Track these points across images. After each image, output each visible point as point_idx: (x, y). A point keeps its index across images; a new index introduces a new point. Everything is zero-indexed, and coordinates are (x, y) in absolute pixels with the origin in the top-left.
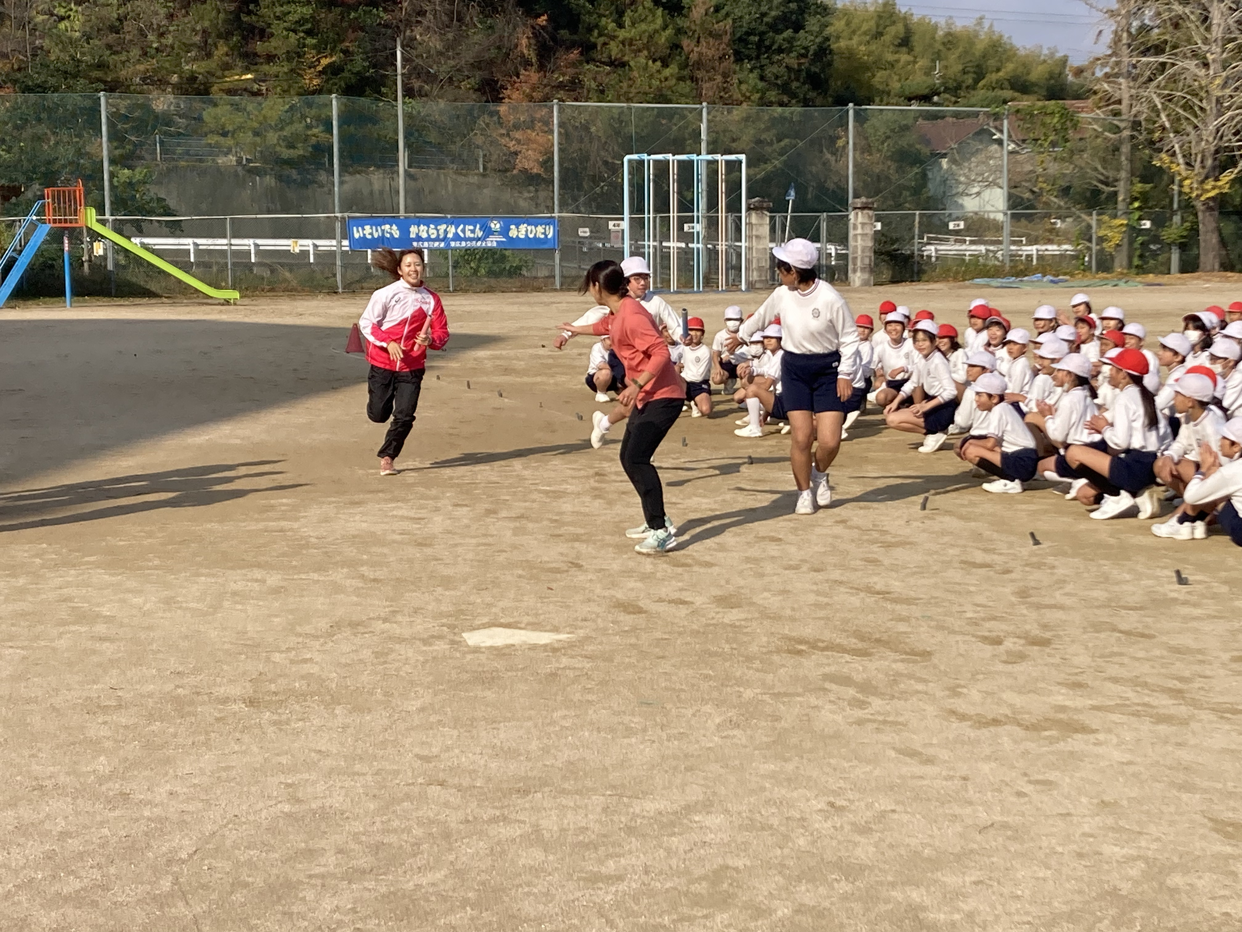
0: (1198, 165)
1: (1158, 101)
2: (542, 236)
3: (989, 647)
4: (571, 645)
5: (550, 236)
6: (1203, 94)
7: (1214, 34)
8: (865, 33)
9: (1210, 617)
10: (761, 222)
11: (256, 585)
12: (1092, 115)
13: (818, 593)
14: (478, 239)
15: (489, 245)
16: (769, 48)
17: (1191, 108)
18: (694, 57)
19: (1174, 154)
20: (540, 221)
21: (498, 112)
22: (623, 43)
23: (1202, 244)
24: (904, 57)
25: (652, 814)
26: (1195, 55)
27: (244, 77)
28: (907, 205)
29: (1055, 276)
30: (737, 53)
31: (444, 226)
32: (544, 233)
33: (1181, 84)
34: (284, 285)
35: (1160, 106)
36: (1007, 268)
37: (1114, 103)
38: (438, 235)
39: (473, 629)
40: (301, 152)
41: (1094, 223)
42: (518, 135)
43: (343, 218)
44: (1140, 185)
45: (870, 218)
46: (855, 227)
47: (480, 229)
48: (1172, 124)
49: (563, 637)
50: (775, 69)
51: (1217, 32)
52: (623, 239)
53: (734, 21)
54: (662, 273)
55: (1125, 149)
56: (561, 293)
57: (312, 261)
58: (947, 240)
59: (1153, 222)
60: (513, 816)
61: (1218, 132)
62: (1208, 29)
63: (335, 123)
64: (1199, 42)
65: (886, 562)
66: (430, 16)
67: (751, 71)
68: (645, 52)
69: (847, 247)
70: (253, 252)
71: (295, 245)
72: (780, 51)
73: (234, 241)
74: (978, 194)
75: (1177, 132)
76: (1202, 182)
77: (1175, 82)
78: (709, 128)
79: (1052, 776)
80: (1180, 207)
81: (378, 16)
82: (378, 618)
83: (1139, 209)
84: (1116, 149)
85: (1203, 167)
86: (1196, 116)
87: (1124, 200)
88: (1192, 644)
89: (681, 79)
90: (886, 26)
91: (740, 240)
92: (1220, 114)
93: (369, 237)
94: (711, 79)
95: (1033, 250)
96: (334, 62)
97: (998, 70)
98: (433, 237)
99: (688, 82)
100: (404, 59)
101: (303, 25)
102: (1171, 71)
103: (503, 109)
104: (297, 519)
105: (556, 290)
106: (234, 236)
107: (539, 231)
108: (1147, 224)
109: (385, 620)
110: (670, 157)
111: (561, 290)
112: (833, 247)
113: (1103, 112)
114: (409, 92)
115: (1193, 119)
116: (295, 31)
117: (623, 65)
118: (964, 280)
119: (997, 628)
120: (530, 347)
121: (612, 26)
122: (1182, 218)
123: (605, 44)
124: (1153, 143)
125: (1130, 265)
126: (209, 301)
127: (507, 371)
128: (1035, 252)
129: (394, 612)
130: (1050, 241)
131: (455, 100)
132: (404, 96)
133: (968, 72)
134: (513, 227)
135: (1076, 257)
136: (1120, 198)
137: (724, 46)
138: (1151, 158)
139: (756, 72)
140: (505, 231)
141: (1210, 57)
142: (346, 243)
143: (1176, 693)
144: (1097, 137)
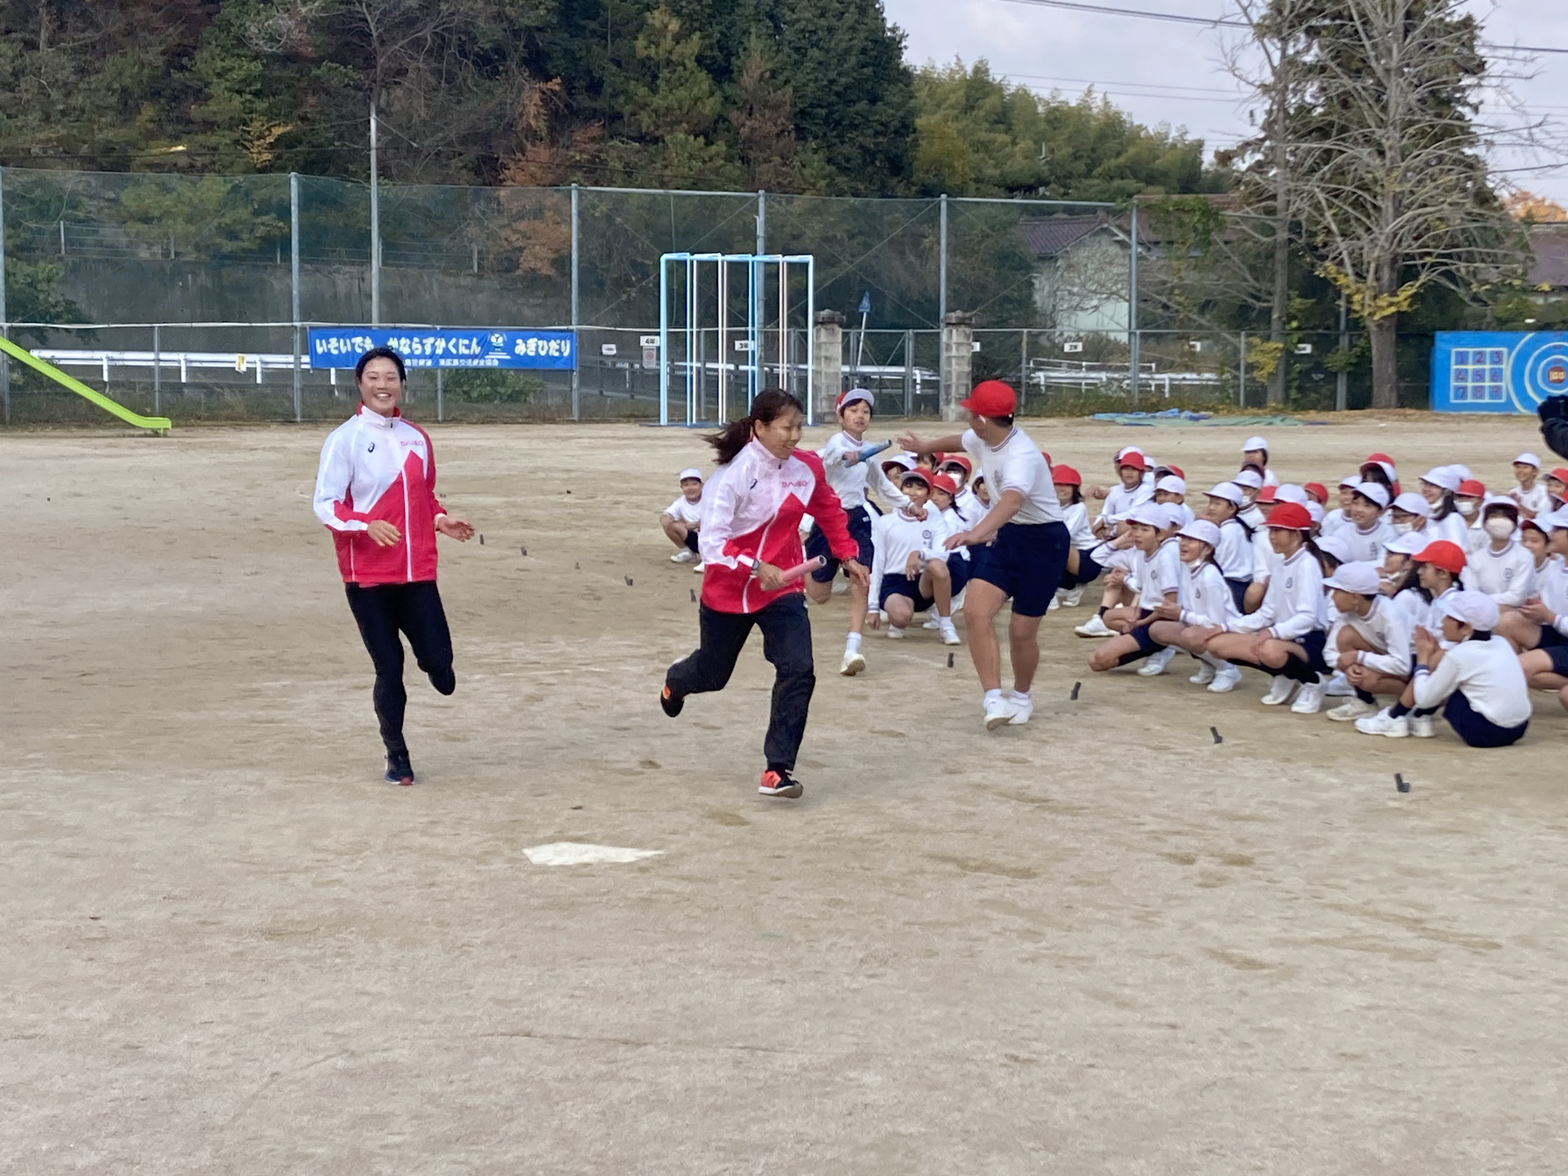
0: (1371, 277)
1: (1321, 197)
2: (557, 354)
3: (1179, 868)
4: (662, 863)
5: (566, 354)
6: (1378, 189)
7: (1392, 114)
8: (952, 107)
9: (1440, 831)
10: (831, 339)
11: (251, 789)
12: (1239, 213)
13: (959, 800)
14: (474, 357)
15: (489, 364)
16: (838, 123)
17: (1363, 206)
18: (744, 131)
19: (1341, 263)
20: (553, 334)
21: (497, 199)
22: (656, 111)
23: (1375, 374)
24: (1003, 138)
25: (795, 1070)
26: (1368, 140)
27: (173, 149)
28: (1013, 321)
29: (1194, 411)
30: (798, 129)
31: (431, 340)
32: (559, 350)
33: (1350, 176)
34: (225, 412)
35: (1324, 203)
36: (1136, 402)
37: (1268, 199)
38: (424, 351)
39: (535, 843)
40: (246, 244)
41: (1243, 346)
42: (522, 226)
43: (303, 329)
44: (1298, 300)
45: (967, 336)
46: (948, 348)
47: (478, 344)
48: (1338, 226)
49: (649, 853)
50: (846, 149)
51: (1396, 112)
52: (658, 359)
53: (795, 90)
54: (708, 402)
55: (1281, 255)
56: (581, 426)
57: (259, 381)
58: (1059, 365)
59: (1315, 345)
60: (623, 1073)
61: (1395, 235)
62: (1384, 109)
63: (294, 209)
64: (1373, 124)
65: (1038, 762)
66: (411, 75)
67: (815, 151)
68: (685, 125)
69: (937, 372)
70: (183, 369)
71: (240, 362)
72: (854, 126)
73: (163, 356)
74: (1096, 308)
75: (1344, 235)
76: (1375, 297)
77: (1343, 173)
78: (767, 221)
79: (1278, 1022)
80: (1347, 327)
81: (346, 75)
82: (413, 830)
83: (1298, 329)
84: (1270, 256)
85: (1377, 279)
86: (1369, 217)
87: (1280, 318)
88: (1425, 864)
89: (729, 159)
90: (977, 100)
91: (806, 362)
92: (1398, 213)
93: (335, 352)
94: (767, 161)
95: (1166, 378)
96: (289, 132)
97: (1119, 154)
98: (417, 352)
99: (738, 164)
100: (379, 128)
101: (250, 85)
102: (1339, 160)
103: (503, 193)
104: (291, 707)
105: (573, 422)
106: (163, 350)
107: (552, 348)
108: (1308, 349)
109: (424, 833)
110: (718, 257)
111: (580, 421)
112: (917, 372)
113: (1256, 210)
114: (384, 172)
115: (1364, 219)
116: (240, 92)
117: (656, 140)
118: (1083, 415)
119: (1187, 844)
120: (552, 493)
121: (643, 91)
122: (1351, 342)
123: (633, 114)
124: (1316, 248)
125: (1286, 399)
126: (131, 432)
127: (528, 523)
128: (1167, 382)
129: (432, 822)
130: (1188, 368)
131: (443, 182)
132: (379, 176)
133: (1081, 157)
134: (519, 341)
135: (1221, 388)
136: (1275, 316)
137: (783, 120)
138: (1313, 265)
139: (821, 155)
140: (509, 347)
141: (1386, 144)
142: (306, 359)
143: (1415, 924)
144: (1246, 240)
